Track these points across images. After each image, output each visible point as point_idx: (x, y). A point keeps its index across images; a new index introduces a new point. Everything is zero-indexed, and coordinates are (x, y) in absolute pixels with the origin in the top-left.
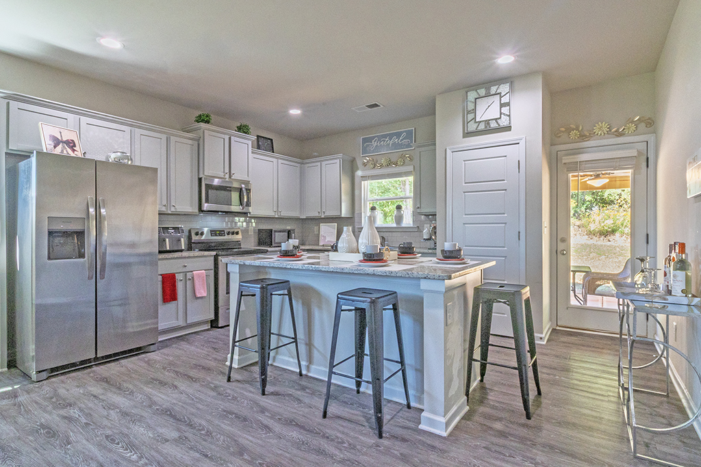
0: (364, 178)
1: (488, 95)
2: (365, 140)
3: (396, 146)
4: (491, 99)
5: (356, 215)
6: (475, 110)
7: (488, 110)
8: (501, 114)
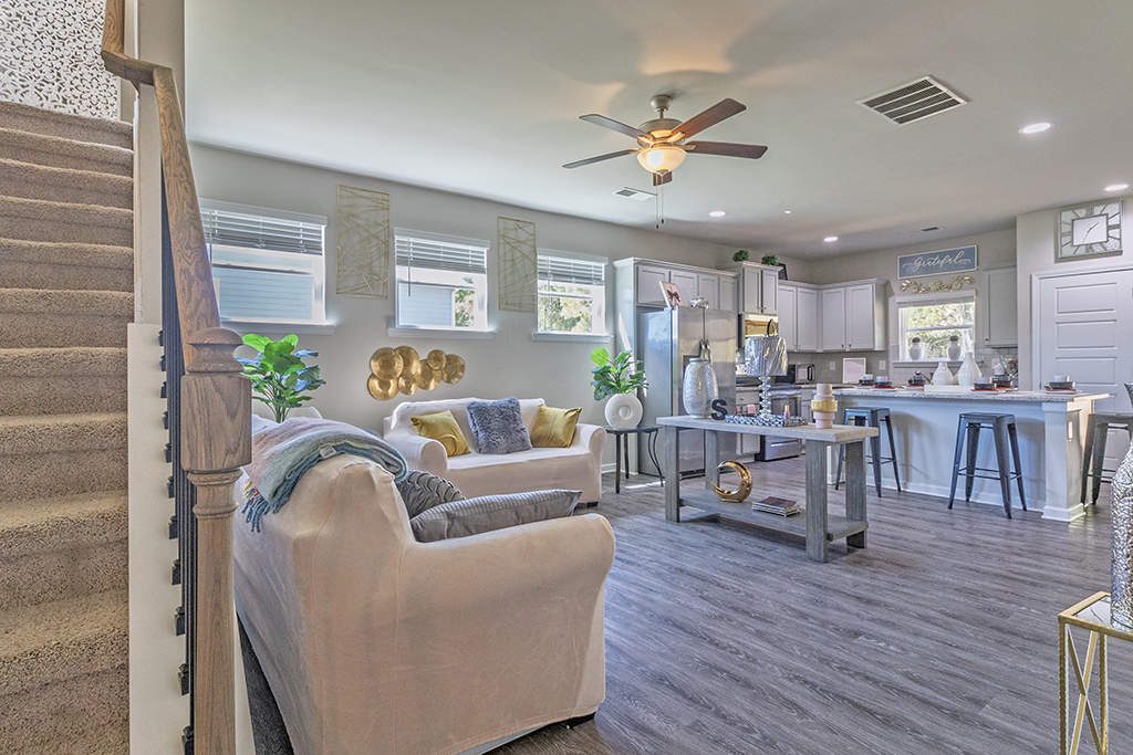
0: (903, 304)
1: (1090, 216)
2: (903, 261)
3: (948, 267)
4: (1093, 221)
5: (890, 349)
6: (1071, 233)
7: (1090, 232)
8: (1108, 236)
